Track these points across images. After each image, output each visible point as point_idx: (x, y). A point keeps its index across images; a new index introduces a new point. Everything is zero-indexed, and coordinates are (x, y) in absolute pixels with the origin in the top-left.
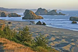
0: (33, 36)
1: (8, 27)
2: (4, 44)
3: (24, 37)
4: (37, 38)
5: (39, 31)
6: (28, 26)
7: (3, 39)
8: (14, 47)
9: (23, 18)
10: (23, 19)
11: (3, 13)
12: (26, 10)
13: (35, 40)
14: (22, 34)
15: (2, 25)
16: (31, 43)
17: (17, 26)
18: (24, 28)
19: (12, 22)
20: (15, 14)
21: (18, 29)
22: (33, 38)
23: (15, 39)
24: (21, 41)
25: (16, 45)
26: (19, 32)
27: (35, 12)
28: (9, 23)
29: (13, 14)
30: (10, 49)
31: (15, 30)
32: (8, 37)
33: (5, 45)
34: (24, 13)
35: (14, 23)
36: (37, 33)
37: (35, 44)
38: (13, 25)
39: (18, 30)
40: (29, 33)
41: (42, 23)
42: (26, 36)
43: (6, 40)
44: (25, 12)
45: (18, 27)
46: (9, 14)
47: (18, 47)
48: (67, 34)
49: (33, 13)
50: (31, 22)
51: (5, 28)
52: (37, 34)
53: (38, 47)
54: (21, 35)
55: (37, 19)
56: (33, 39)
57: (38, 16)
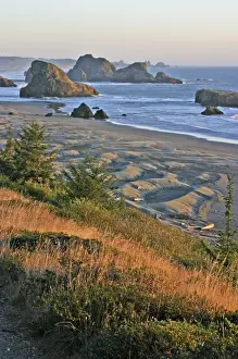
0: (58, 159)
3: (24, 164)
4: (73, 168)
5: (82, 142)
6: (41, 124)
9: (23, 93)
10: (21, 96)
12: (35, 63)
13: (66, 174)
14: (16, 150)
16: (52, 187)
18: (25, 131)
21: (5, 132)
22: (58, 168)
24: (14, 179)
26: (8, 145)
27: (66, 70)
34: (27, 74)
36: (75, 147)
37: (64, 192)
39: (4, 137)
40: (43, 148)
41: (94, 112)
42: (33, 160)
44: (31, 69)
48: (185, 155)
49: (62, 73)
50: (51, 105)
52: (76, 152)
53: (78, 201)
54: (15, 158)
55: (73, 96)
56: (58, 172)
57: (78, 86)
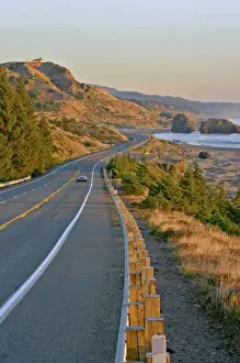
1: (197, 169)
2: (180, 234)
7: (179, 216)
8: (217, 247)
11: (181, 119)
15: (175, 161)
17: (231, 168)
19: (212, 153)
20: (225, 121)
21: (236, 179)
23: (224, 219)
25: (227, 243)
28: (203, 156)
29: (217, 121)
30: (202, 256)
31: (222, 183)
32: (195, 208)
33: (183, 240)
35: (221, 158)
38: (217, 163)
39: (235, 184)
43: (190, 220)
45: (233, 174)
46: (203, 123)
47: (232, 250)
51: (187, 175)
